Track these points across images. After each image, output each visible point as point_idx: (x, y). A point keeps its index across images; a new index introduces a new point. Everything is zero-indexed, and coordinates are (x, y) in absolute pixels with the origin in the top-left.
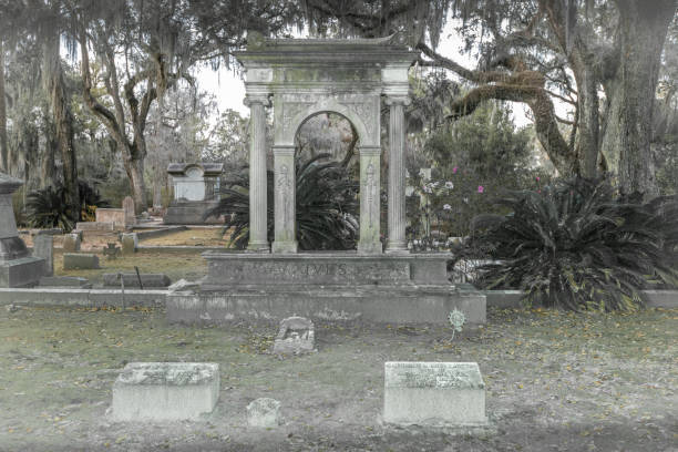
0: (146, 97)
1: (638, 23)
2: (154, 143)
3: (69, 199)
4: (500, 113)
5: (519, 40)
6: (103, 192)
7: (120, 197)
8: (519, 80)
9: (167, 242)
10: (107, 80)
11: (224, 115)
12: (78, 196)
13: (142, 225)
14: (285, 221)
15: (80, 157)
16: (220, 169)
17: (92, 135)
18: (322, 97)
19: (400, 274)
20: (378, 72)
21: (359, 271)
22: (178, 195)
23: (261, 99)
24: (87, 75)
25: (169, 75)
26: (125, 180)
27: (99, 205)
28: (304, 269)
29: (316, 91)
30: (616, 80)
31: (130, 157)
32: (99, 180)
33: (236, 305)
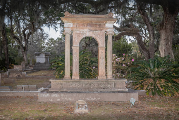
0: (28, 34)
1: (169, 15)
2: (30, 47)
3: (6, 62)
4: (124, 40)
5: (131, 20)
6: (16, 60)
7: (20, 61)
8: (132, 30)
9: (35, 75)
10: (17, 29)
11: (50, 40)
12: (8, 61)
13: (27, 70)
14: (76, 70)
15: (9, 51)
16: (49, 54)
17: (13, 44)
18: (88, 32)
19: (111, 86)
20: (104, 25)
21: (99, 85)
22: (37, 61)
23: (69, 32)
24: (12, 28)
25: (35, 28)
26: (22, 57)
27: (15, 64)
28: (82, 84)
29: (85, 30)
30: (163, 30)
31: (23, 50)
32: (14, 57)
33: (61, 96)
